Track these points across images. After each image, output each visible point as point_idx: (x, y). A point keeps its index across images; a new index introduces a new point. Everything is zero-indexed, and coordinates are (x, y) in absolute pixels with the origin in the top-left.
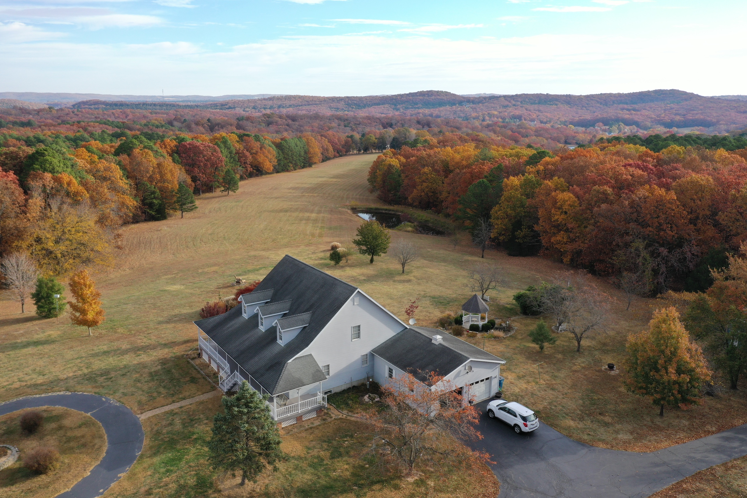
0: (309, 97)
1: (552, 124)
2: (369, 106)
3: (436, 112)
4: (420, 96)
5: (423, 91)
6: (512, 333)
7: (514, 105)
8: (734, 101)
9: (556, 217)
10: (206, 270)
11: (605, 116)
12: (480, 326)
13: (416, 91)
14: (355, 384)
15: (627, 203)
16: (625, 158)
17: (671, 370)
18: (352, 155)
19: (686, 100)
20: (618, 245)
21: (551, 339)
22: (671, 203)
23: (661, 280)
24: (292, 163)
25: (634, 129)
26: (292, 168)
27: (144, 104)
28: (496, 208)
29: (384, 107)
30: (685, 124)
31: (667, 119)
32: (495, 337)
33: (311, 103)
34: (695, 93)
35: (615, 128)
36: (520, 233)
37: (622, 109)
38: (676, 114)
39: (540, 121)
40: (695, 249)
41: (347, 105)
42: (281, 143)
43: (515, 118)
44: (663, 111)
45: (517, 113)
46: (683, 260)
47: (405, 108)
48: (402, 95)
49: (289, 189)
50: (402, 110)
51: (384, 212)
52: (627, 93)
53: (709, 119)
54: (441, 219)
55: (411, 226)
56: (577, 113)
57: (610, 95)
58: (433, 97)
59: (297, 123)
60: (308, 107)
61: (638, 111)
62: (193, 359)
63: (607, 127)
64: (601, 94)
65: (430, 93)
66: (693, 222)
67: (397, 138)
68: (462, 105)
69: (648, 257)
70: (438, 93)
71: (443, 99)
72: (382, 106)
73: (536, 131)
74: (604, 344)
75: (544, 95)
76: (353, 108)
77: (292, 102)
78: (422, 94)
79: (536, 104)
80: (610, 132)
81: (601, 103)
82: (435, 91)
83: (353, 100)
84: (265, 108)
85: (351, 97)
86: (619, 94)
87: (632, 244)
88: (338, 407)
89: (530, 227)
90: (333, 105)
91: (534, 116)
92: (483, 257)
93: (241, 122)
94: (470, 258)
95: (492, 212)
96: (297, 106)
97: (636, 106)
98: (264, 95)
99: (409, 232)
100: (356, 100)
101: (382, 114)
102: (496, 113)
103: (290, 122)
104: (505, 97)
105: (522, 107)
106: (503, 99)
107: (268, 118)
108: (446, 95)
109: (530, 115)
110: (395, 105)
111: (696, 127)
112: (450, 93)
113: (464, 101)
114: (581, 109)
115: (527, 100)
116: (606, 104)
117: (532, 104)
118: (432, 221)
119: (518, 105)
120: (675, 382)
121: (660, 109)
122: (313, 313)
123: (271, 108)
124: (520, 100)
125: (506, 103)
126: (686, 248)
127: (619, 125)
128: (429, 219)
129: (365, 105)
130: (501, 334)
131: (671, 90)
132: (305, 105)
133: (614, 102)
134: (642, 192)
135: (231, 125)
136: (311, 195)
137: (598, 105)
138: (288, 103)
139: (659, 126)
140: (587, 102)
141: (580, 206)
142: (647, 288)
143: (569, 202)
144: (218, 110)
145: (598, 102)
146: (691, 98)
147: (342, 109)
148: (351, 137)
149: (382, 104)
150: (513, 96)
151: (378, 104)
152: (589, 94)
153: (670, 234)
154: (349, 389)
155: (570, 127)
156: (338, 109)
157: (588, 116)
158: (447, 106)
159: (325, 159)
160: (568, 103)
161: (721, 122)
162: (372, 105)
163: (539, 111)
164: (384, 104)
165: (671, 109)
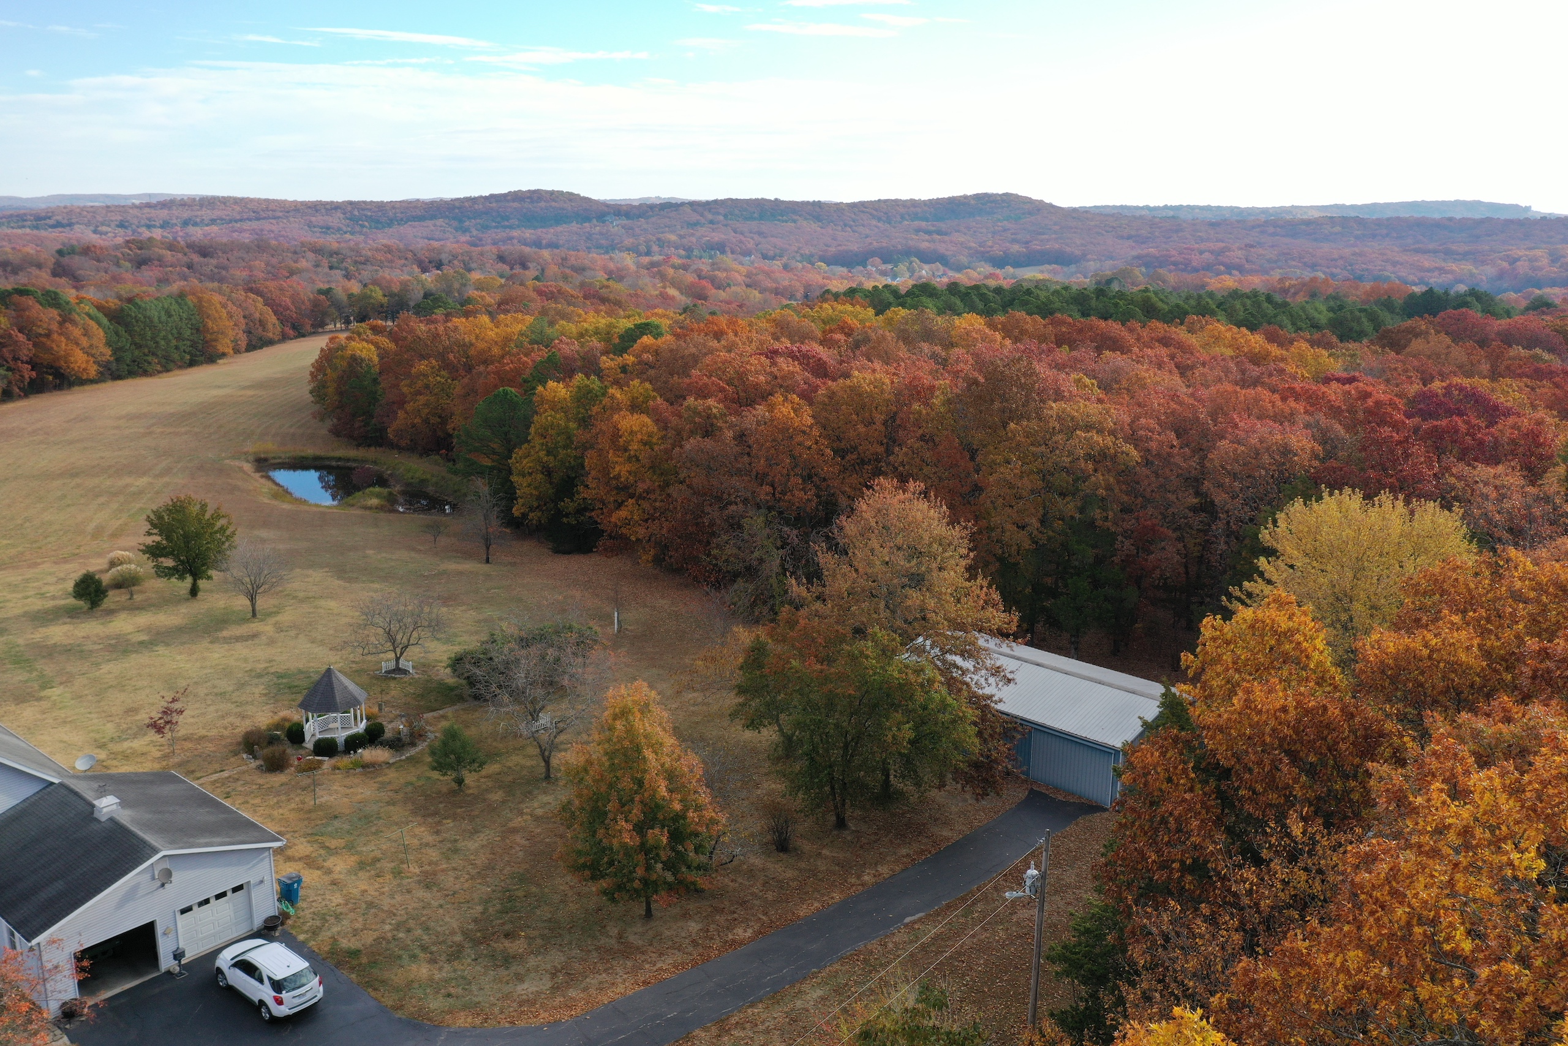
0: (258, 201)
1: (785, 259)
2: (401, 222)
3: (549, 236)
4: (514, 201)
6: (411, 750)
7: (711, 222)
8: (1113, 215)
9: (618, 469)
11: (884, 245)
12: (341, 741)
19: (1030, 213)
24: (154, 354)
25: (938, 270)
26: (159, 368)
28: (520, 451)
29: (435, 225)
30: (1030, 260)
31: (997, 251)
32: (365, 766)
34: (1047, 201)
35: (902, 267)
37: (918, 231)
38: (1013, 241)
39: (762, 254)
41: (350, 219)
43: (712, 249)
44: (990, 235)
45: (717, 237)
47: (482, 227)
48: (475, 198)
49: (119, 418)
50: (475, 233)
51: (334, 463)
52: (926, 198)
53: (1068, 249)
55: (378, 496)
56: (834, 239)
57: (896, 203)
58: (543, 204)
59: (214, 261)
60: (255, 225)
61: (946, 234)
63: (890, 266)
65: (535, 196)
68: (604, 222)
70: (554, 195)
71: (563, 209)
72: (430, 223)
73: (749, 276)
75: (770, 201)
76: (363, 226)
77: (217, 213)
78: (517, 197)
79: (752, 219)
80: (894, 277)
81: (879, 219)
83: (363, 210)
84: (149, 227)
85: (359, 202)
90: (319, 219)
91: (751, 245)
92: (488, 561)
93: (65, 260)
95: (514, 460)
97: (943, 226)
98: (150, 195)
99: (370, 508)
100: (370, 210)
101: (424, 240)
102: (673, 237)
103: (196, 258)
104: (694, 205)
105: (726, 226)
106: (688, 209)
108: (570, 200)
109: (741, 242)
110: (461, 221)
111: (1047, 266)
112: (578, 195)
113: (609, 213)
114: (843, 230)
115: (736, 211)
116: (889, 221)
117: (746, 219)
118: (434, 479)
119: (718, 223)
121: (984, 230)
123: (165, 225)
124: (722, 211)
125: (695, 217)
127: (911, 263)
128: (428, 476)
129: (391, 220)
130: (385, 755)
131: (1004, 194)
132: (250, 220)
133: (903, 218)
135: (39, 266)
136: (171, 430)
137: (874, 222)
138: (206, 214)
139: (983, 263)
140: (853, 216)
141: (661, 443)
144: (28, 231)
145: (874, 217)
146: (1039, 210)
149: (431, 219)
150: (708, 203)
151: (421, 218)
152: (857, 200)
155: (819, 267)
156: (328, 228)
157: (854, 245)
158: (574, 224)
159: (256, 342)
160: (817, 218)
161: (1089, 257)
162: (408, 220)
163: (760, 233)
164: (433, 217)
165: (1005, 230)
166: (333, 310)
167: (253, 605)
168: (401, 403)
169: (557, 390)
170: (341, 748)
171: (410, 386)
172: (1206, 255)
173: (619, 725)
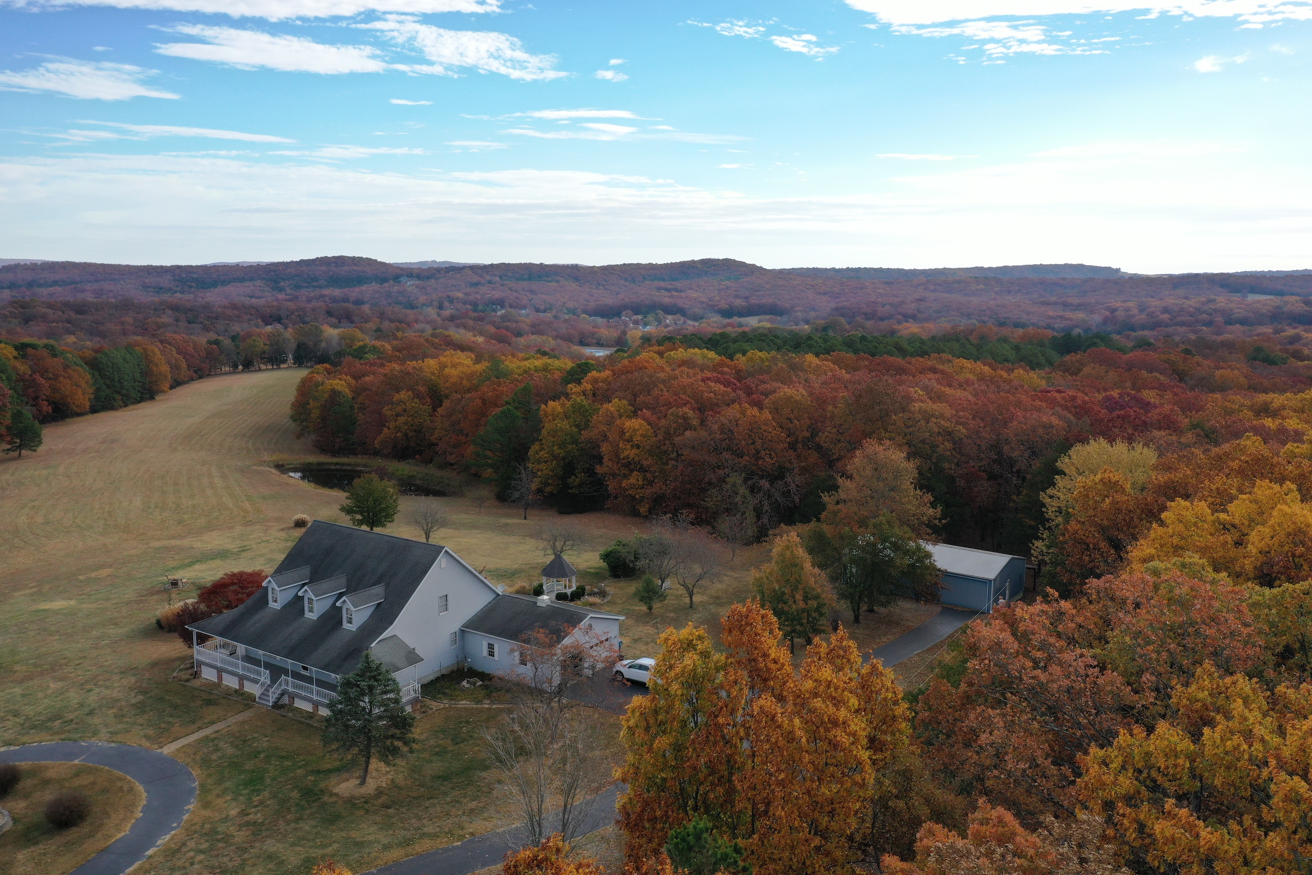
1: (554, 312)
2: (224, 283)
3: (355, 294)
4: (321, 265)
5: (326, 257)
6: (609, 598)
7: (490, 282)
8: (809, 276)
9: (626, 453)
10: (93, 575)
11: (633, 300)
12: (569, 594)
13: (313, 257)
14: (444, 672)
15: (716, 427)
16: (702, 371)
17: (799, 597)
18: (222, 374)
19: (746, 275)
20: (710, 483)
21: (661, 595)
22: (766, 424)
23: (766, 521)
25: (681, 321)
28: (535, 447)
29: (254, 286)
30: (750, 312)
31: (723, 305)
32: (591, 605)
34: (758, 265)
35: (650, 318)
36: (574, 481)
37: (659, 289)
38: (737, 297)
39: (535, 308)
40: (798, 479)
41: (179, 281)
42: (95, 359)
43: (494, 305)
44: (716, 292)
45: (497, 294)
46: (787, 494)
47: (296, 287)
48: (287, 263)
50: (289, 291)
51: (333, 467)
52: (661, 263)
53: (779, 303)
54: (432, 472)
56: (591, 296)
57: (638, 266)
58: (346, 268)
59: (88, 318)
61: (681, 291)
62: (188, 680)
63: (640, 317)
64: (624, 265)
65: (340, 261)
66: (793, 446)
67: (304, 344)
68: (399, 282)
69: (747, 493)
70: (355, 261)
71: (363, 272)
73: (533, 325)
74: (718, 598)
75: (536, 265)
76: (191, 287)
77: (58, 276)
78: (324, 262)
79: (524, 280)
80: (645, 327)
81: (626, 280)
82: (349, 257)
83: (190, 273)
85: (186, 267)
86: (650, 264)
87: (728, 480)
88: (434, 698)
89: (590, 472)
90: (152, 281)
91: (525, 301)
92: (525, 518)
94: (509, 521)
95: (531, 452)
96: (71, 283)
97: (678, 285)
100: (195, 273)
101: (251, 297)
102: (460, 295)
103: (72, 315)
104: (474, 268)
105: (502, 285)
106: (469, 272)
107: (22, 307)
108: (369, 265)
109: (517, 298)
110: (276, 282)
111: (764, 316)
112: (376, 261)
113: (403, 275)
114: (597, 288)
116: (633, 281)
117: (518, 279)
118: (420, 476)
119: (495, 283)
120: (803, 611)
121: (711, 288)
122: (387, 586)
123: (12, 287)
125: (476, 279)
126: (789, 479)
127: (657, 315)
128: (415, 473)
129: (216, 282)
130: (596, 600)
131: (724, 260)
132: (90, 282)
133: (644, 278)
134: (732, 412)
137: (622, 282)
138: (49, 277)
139: (714, 314)
141: (656, 436)
142: (751, 532)
143: (641, 432)
145: (621, 277)
146: (752, 272)
147: (170, 289)
148: (217, 342)
149: (250, 280)
150: (485, 266)
151: (242, 280)
152: (606, 264)
153: (768, 462)
154: (438, 679)
155: (584, 319)
156: (161, 288)
157: (608, 299)
158: (374, 284)
160: (576, 279)
161: (797, 308)
163: (532, 292)
165: (728, 288)
166: (223, 357)
168: (383, 422)
169: (554, 406)
171: (390, 409)
172: (887, 308)
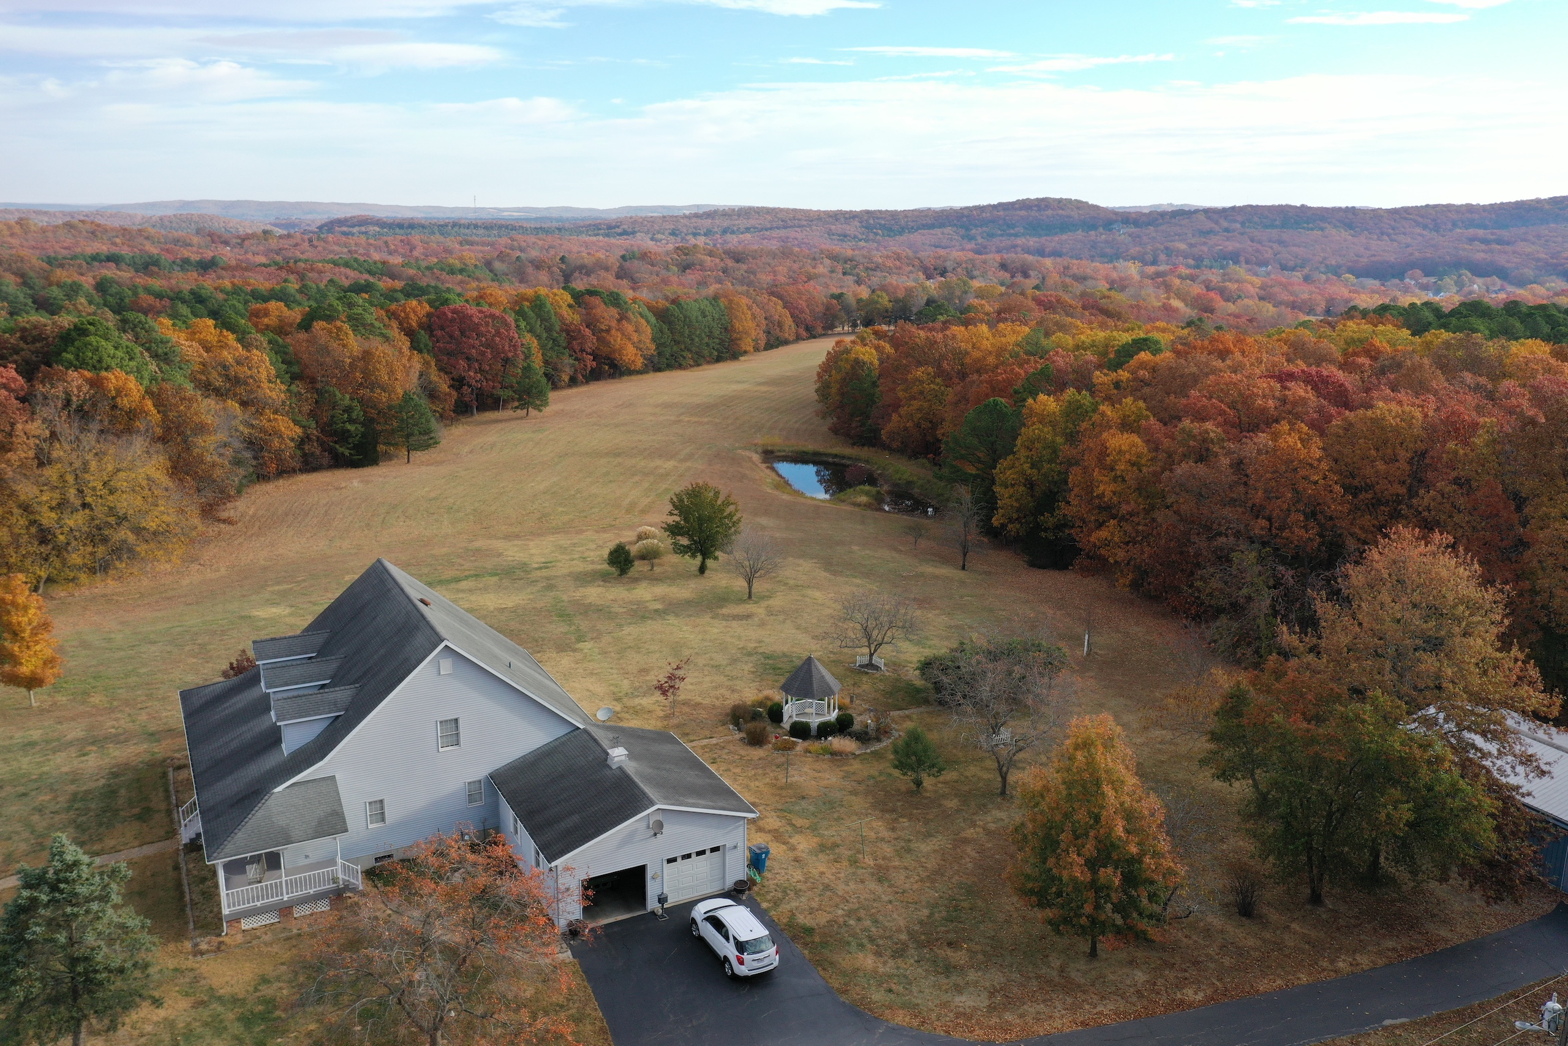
0: (787, 211)
1: (1306, 271)
2: (912, 230)
3: (1053, 244)
4: (1021, 209)
5: (1028, 199)
6: (877, 745)
7: (1227, 230)
9: (1102, 488)
11: (1428, 255)
12: (814, 725)
13: (1013, 199)
18: (839, 334)
24: (689, 350)
25: (1494, 285)
26: (691, 362)
27: (455, 224)
28: (1006, 462)
29: (943, 233)
32: (834, 754)
33: (790, 223)
35: (1448, 281)
37: (1472, 239)
39: (1281, 265)
41: (866, 228)
42: (668, 309)
43: (1224, 259)
45: (1231, 246)
47: (988, 235)
48: (984, 207)
49: (656, 406)
50: (980, 240)
52: (1487, 203)
55: (867, 494)
56: (1367, 249)
57: (1449, 208)
58: (1049, 212)
59: (744, 267)
60: (782, 233)
61: (1508, 243)
63: (1433, 280)
64: (1427, 206)
65: (1043, 204)
70: (1061, 203)
71: (1069, 217)
72: (938, 231)
75: (1295, 207)
76: (876, 234)
77: (752, 222)
78: (1025, 205)
79: (1276, 227)
80: (1437, 292)
81: (1425, 227)
82: (1054, 200)
83: (878, 218)
84: (695, 235)
85: (875, 211)
86: (1468, 206)
90: (837, 228)
91: (1268, 254)
92: (963, 568)
93: (627, 264)
94: (929, 569)
95: (999, 470)
96: (761, 230)
97: (1505, 234)
98: (698, 206)
99: (859, 505)
100: (884, 218)
102: (1182, 246)
103: (730, 263)
104: (1209, 212)
105: (1242, 234)
106: (1202, 217)
107: (692, 254)
108: (1078, 208)
109: (1258, 251)
110: (968, 229)
112: (1087, 203)
113: (1116, 221)
114: (1379, 239)
115: (1256, 219)
116: (1437, 228)
117: (1266, 227)
118: (920, 482)
119: (1233, 231)
121: (1559, 240)
124: (1239, 218)
125: (1209, 225)
127: (1460, 276)
128: (915, 479)
129: (903, 228)
130: (850, 746)
132: (778, 228)
133: (1454, 225)
135: (607, 269)
136: (696, 419)
137: (1418, 230)
138: (742, 223)
139: (1554, 277)
140: (1393, 223)
143: (1129, 456)
144: (601, 238)
145: (1418, 224)
147: (855, 237)
148: (841, 296)
149: (940, 227)
150: (1224, 210)
151: (930, 227)
152: (1398, 205)
155: (1346, 280)
156: (845, 236)
157: (1386, 250)
158: (1079, 232)
159: (774, 342)
160: (1350, 225)
162: (918, 228)
163: (1280, 242)
164: (942, 225)
166: (843, 314)
167: (750, 588)
168: (896, 406)
169: (1047, 403)
170: (814, 732)
171: (905, 390)
173: (1080, 756)
